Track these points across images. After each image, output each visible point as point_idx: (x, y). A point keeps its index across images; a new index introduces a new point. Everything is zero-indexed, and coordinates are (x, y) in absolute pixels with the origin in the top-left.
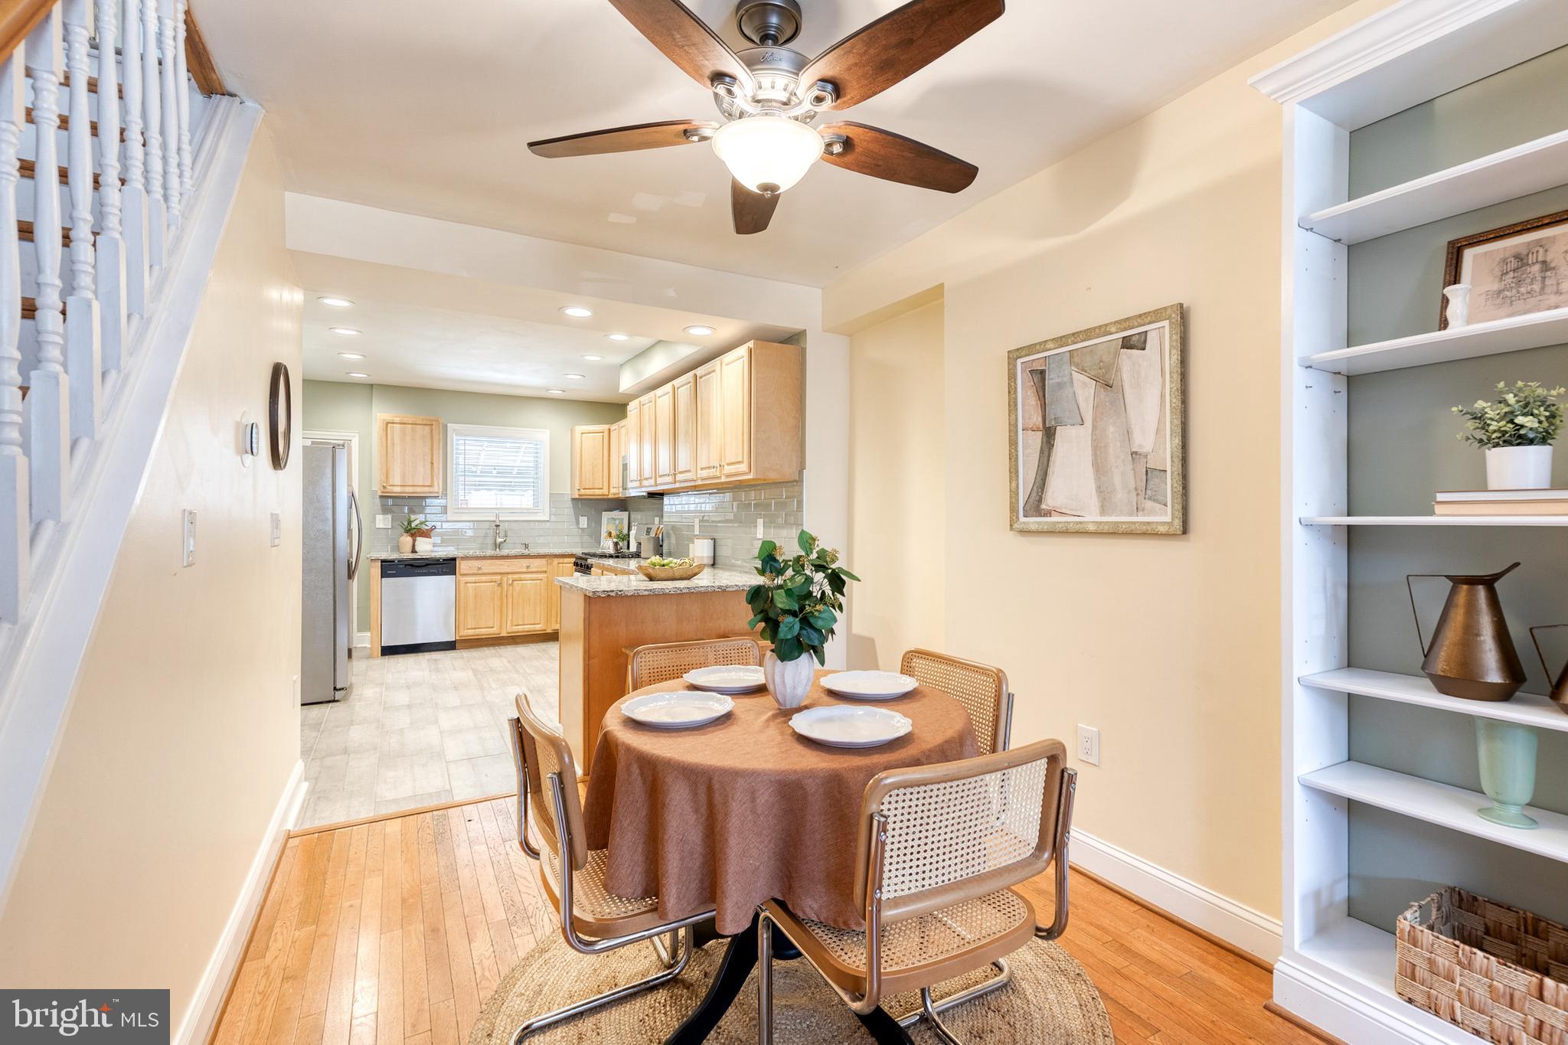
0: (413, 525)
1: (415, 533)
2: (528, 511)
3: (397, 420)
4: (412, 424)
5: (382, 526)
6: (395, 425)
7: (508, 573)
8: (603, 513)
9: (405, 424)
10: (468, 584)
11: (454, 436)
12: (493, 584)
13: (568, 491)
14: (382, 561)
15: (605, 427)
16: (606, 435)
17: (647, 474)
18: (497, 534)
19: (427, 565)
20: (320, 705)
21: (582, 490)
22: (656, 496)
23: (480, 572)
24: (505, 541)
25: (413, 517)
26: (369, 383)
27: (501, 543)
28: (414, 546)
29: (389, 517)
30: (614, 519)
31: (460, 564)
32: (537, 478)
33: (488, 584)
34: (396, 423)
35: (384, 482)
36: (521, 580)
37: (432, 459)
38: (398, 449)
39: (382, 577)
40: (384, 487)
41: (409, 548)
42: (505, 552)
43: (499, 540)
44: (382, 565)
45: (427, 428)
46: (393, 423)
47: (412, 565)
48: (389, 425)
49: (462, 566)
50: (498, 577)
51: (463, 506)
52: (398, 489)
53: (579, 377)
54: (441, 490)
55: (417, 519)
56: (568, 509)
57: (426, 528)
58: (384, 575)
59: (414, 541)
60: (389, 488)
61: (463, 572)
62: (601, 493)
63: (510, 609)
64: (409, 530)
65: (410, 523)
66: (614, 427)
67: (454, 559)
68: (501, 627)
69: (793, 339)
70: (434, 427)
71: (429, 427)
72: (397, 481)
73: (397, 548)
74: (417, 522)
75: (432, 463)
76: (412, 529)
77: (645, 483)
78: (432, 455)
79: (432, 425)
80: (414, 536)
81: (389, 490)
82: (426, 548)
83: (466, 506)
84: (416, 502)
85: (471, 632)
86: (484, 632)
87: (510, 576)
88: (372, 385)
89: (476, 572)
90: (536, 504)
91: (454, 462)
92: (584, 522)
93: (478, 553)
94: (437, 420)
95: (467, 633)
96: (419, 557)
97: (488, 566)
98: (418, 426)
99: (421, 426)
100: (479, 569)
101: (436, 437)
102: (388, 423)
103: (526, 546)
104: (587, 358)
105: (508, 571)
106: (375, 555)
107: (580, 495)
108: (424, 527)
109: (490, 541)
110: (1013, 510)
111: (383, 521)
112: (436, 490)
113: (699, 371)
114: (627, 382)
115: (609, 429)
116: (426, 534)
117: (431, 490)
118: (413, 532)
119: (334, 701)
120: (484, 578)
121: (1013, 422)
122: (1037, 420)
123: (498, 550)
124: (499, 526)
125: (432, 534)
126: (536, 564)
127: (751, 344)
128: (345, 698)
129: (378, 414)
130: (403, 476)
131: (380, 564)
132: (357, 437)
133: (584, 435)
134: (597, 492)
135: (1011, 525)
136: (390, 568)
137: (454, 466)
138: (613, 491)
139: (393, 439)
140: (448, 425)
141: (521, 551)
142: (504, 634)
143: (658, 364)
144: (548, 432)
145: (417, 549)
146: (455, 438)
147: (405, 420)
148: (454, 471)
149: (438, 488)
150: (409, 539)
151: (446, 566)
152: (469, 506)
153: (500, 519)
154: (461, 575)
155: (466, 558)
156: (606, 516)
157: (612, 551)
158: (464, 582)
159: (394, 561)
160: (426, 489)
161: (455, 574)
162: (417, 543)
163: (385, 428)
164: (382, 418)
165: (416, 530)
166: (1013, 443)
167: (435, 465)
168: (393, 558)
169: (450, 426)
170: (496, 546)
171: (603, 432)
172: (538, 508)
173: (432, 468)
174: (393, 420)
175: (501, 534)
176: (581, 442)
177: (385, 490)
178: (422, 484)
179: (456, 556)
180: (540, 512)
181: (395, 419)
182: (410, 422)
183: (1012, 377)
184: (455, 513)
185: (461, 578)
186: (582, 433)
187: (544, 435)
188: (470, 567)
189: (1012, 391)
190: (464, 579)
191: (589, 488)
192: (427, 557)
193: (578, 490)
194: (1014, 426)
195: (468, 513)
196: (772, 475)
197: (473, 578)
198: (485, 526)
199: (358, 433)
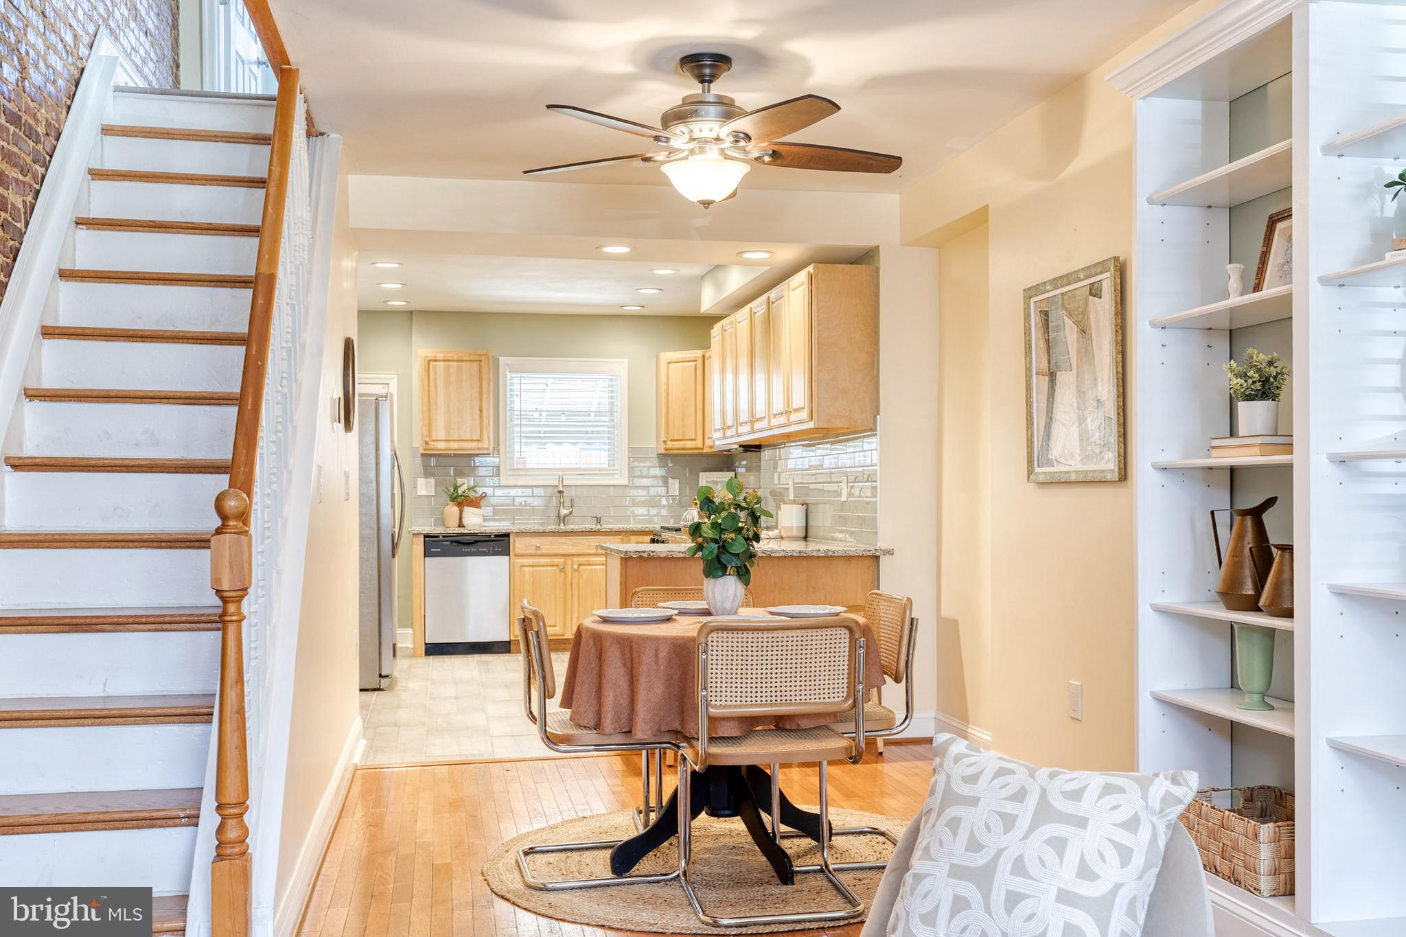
0: (460, 492)
1: (463, 501)
2: (600, 472)
3: (440, 356)
4: (458, 361)
5: (424, 493)
6: (438, 363)
7: (573, 555)
8: (701, 474)
9: (448, 361)
10: (525, 568)
11: (508, 373)
12: (555, 568)
13: (653, 445)
14: (426, 536)
15: (698, 354)
16: (699, 364)
17: (729, 423)
18: (561, 504)
19: (476, 542)
20: (366, 692)
21: (669, 443)
22: (752, 448)
23: (539, 552)
24: (571, 513)
25: (460, 481)
26: (407, 310)
27: (565, 516)
28: (461, 518)
29: (432, 480)
30: (715, 483)
31: (514, 541)
32: (613, 427)
33: (549, 568)
34: (440, 361)
35: (426, 437)
36: (589, 565)
37: (481, 405)
38: (441, 392)
39: (425, 556)
40: (427, 443)
41: (455, 520)
42: (569, 528)
43: (564, 512)
44: (424, 540)
45: (475, 366)
46: (436, 361)
47: (458, 542)
48: (432, 363)
49: (517, 544)
50: (561, 560)
51: (519, 466)
52: (441, 445)
53: (657, 291)
54: (492, 446)
55: (464, 484)
56: (654, 468)
57: (477, 495)
58: (427, 553)
59: (461, 512)
60: (432, 444)
61: (518, 551)
62: (693, 446)
63: (576, 599)
64: (456, 498)
65: (456, 488)
66: (701, 353)
67: (507, 535)
68: (564, 626)
69: (865, 258)
70: (483, 363)
71: (477, 363)
72: (441, 436)
73: (442, 521)
74: (465, 487)
75: (481, 411)
76: (459, 496)
77: (729, 433)
78: (481, 400)
79: (481, 361)
80: (460, 505)
81: (432, 447)
82: (475, 521)
83: (522, 466)
84: (462, 461)
87: (575, 559)
88: (411, 312)
89: (533, 552)
90: (611, 462)
91: (508, 408)
92: (674, 486)
93: (541, 529)
94: (487, 355)
96: (467, 532)
97: (547, 545)
98: (464, 363)
99: (468, 363)
100: (538, 548)
101: (485, 376)
102: (429, 361)
103: (598, 520)
104: (656, 272)
105: (573, 552)
106: (417, 529)
107: (666, 449)
108: (471, 494)
109: (553, 513)
110: (1029, 460)
111: (425, 487)
112: (486, 446)
113: (773, 294)
114: (708, 301)
115: (704, 356)
116: (475, 503)
117: (480, 445)
118: (460, 500)
119: (379, 689)
120: (543, 561)
121: (1028, 366)
122: (1044, 365)
123: (562, 524)
124: (562, 492)
125: (483, 503)
127: (810, 269)
128: (391, 688)
129: (420, 350)
130: (448, 428)
131: (423, 539)
132: (396, 378)
133: (670, 365)
134: (689, 444)
135: (1028, 477)
136: (436, 545)
137: (508, 413)
138: (710, 442)
139: (435, 379)
140: (500, 358)
141: (591, 525)
142: (569, 635)
143: (736, 281)
144: (625, 361)
145: (465, 522)
146: (509, 375)
147: (449, 356)
148: (508, 420)
149: (487, 443)
150: (455, 510)
151: (498, 543)
152: (527, 467)
153: (565, 483)
154: (515, 556)
155: (521, 534)
156: (703, 477)
158: (519, 565)
159: (438, 537)
160: (474, 445)
161: (509, 555)
162: (464, 514)
163: (427, 368)
164: (424, 355)
165: (463, 497)
166: (1029, 389)
167: (484, 412)
168: (437, 532)
169: (503, 360)
170: (561, 519)
171: (696, 361)
172: (616, 468)
173: (481, 417)
174: (436, 357)
175: (567, 503)
176: (668, 375)
177: (428, 447)
178: (470, 439)
179: (510, 531)
180: (617, 474)
181: (438, 355)
182: (455, 359)
183: (1027, 317)
184: (510, 475)
185: (516, 560)
186: (669, 363)
187: (621, 367)
188: (526, 546)
189: (1027, 332)
190: (519, 561)
191: (678, 438)
192: (476, 532)
193: (665, 442)
194: (1028, 370)
195: (526, 475)
196: (839, 423)
197: (531, 560)
198: (550, 491)
199: (397, 374)
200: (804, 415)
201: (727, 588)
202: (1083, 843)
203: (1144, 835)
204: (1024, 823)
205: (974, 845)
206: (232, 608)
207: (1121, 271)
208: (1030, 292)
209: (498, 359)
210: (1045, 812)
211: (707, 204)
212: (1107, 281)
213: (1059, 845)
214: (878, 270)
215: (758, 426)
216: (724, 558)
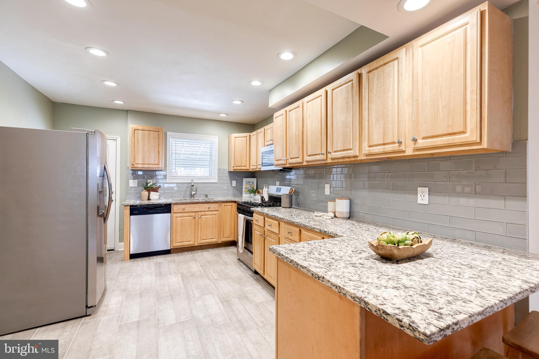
0: (149, 185)
1: (150, 189)
2: (207, 178)
3: (140, 128)
4: (148, 131)
5: (132, 186)
6: (139, 131)
7: (198, 212)
8: (243, 179)
9: (144, 130)
10: (178, 218)
11: (170, 139)
12: (191, 217)
13: (227, 168)
14: (131, 206)
15: (247, 134)
16: (248, 138)
18: (192, 190)
19: (156, 208)
20: (75, 320)
21: (235, 167)
22: (287, 170)
23: (184, 211)
24: (196, 193)
25: (149, 181)
26: (126, 109)
27: (194, 194)
28: (149, 196)
29: (136, 181)
30: (250, 182)
31: (173, 207)
32: (211, 161)
33: (188, 217)
34: (140, 130)
35: (133, 162)
36: (205, 215)
37: (159, 150)
38: (140, 144)
39: (130, 215)
40: (133, 165)
41: (146, 197)
42: (196, 200)
43: (193, 193)
44: (130, 208)
47: (147, 208)
48: (136, 131)
49: (175, 208)
50: (194, 214)
51: (174, 175)
52: (141, 166)
53: (240, 102)
54: (163, 167)
55: (151, 182)
56: (226, 176)
57: (156, 187)
58: (132, 213)
59: (149, 194)
60: (136, 165)
61: (175, 211)
62: (245, 169)
63: (199, 230)
64: (147, 188)
65: (147, 184)
66: (252, 134)
67: (170, 205)
68: (195, 241)
70: (160, 133)
71: (157, 132)
72: (140, 161)
73: (140, 198)
74: (151, 184)
75: (159, 152)
76: (148, 187)
78: (159, 148)
79: (159, 131)
80: (149, 191)
81: (136, 167)
82: (155, 198)
83: (176, 175)
84: (150, 173)
85: (179, 244)
86: (186, 244)
87: (199, 213)
88: (128, 110)
89: (181, 211)
90: (210, 175)
91: (170, 152)
92: (234, 183)
94: (162, 130)
95: (177, 244)
96: (151, 203)
97: (188, 208)
98: (151, 132)
99: (153, 132)
100: (184, 209)
101: (161, 138)
102: (135, 130)
103: (207, 197)
105: (199, 210)
106: (127, 203)
107: (234, 170)
108: (154, 186)
109: (188, 193)
111: (133, 183)
112: (161, 167)
114: (275, 99)
115: (250, 136)
116: (156, 190)
117: (158, 166)
118: (149, 189)
119: (86, 316)
120: (186, 214)
123: (192, 198)
124: (193, 186)
125: (159, 190)
126: (213, 206)
128: (95, 312)
129: (130, 125)
130: (143, 159)
131: (129, 207)
132: (120, 138)
134: (243, 168)
136: (135, 210)
137: (170, 154)
138: (252, 167)
139: (138, 138)
141: (205, 199)
142: (196, 244)
144: (217, 137)
145: (151, 198)
146: (171, 139)
147: (144, 128)
148: (170, 157)
149: (161, 166)
150: (147, 193)
151: (166, 208)
152: (178, 175)
153: (194, 182)
154: (174, 213)
155: (175, 204)
156: (245, 180)
158: (175, 217)
159: (137, 206)
160: (156, 166)
161: (171, 213)
162: (151, 195)
163: (134, 133)
164: (132, 127)
165: (150, 188)
167: (160, 153)
168: (137, 204)
169: (169, 133)
170: (192, 196)
171: (247, 137)
172: (212, 176)
173: (159, 154)
174: (138, 128)
175: (194, 190)
176: (235, 142)
177: (134, 167)
178: (153, 163)
179: (171, 203)
180: (213, 178)
181: (139, 128)
182: (147, 130)
184: (170, 179)
185: (174, 215)
186: (235, 138)
187: (215, 139)
188: (179, 209)
190: (175, 215)
191: (239, 166)
192: (155, 203)
193: (234, 167)
195: (178, 179)
197: (180, 215)
198: (186, 185)
199: (120, 136)
209: (167, 133)
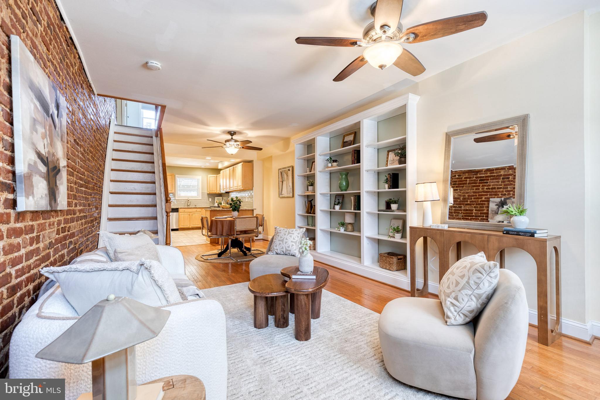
2: (195, 197)
10: (181, 215)
11: (177, 178)
13: (206, 192)
15: (216, 175)
16: (216, 177)
17: (225, 188)
19: (174, 210)
21: (210, 192)
22: (228, 193)
30: (218, 199)
32: (198, 188)
33: (187, 215)
36: (194, 214)
42: (190, 207)
43: (189, 204)
49: (180, 210)
50: (189, 213)
51: (179, 196)
53: (209, 164)
56: (206, 196)
57: (171, 201)
63: (192, 220)
66: (218, 175)
67: (178, 208)
69: (251, 162)
71: (171, 176)
77: (224, 190)
78: (172, 183)
82: (172, 206)
85: (182, 226)
86: (185, 226)
87: (192, 213)
89: (183, 212)
90: (198, 195)
91: (176, 184)
92: (210, 200)
93: (184, 207)
94: (173, 174)
95: (181, 227)
97: (186, 210)
98: (169, 176)
101: (173, 178)
103: (196, 206)
105: (191, 211)
109: (186, 204)
110: (279, 194)
112: (173, 191)
113: (234, 166)
114: (220, 167)
116: (171, 203)
120: (185, 213)
122: (281, 180)
124: (189, 200)
126: (198, 210)
127: (242, 163)
133: (210, 177)
134: (214, 192)
138: (218, 192)
140: (176, 175)
141: (194, 207)
142: (190, 227)
143: (226, 164)
151: (177, 210)
152: (181, 196)
155: (180, 208)
156: (216, 198)
157: (217, 206)
160: (171, 191)
161: (178, 212)
166: (279, 184)
167: (173, 185)
170: (188, 205)
175: (189, 202)
176: (209, 179)
180: (199, 197)
183: (279, 173)
184: (177, 197)
187: (200, 178)
188: (182, 210)
189: (279, 175)
190: (180, 213)
191: (212, 191)
192: (172, 208)
194: (279, 181)
196: (247, 188)
198: (185, 201)
200: (241, 187)
201: (236, 214)
202: (293, 236)
203: (300, 235)
204: (287, 235)
205: (281, 237)
206: (168, 214)
207: (293, 167)
208: (279, 169)
210: (289, 233)
211: (232, 154)
212: (291, 169)
213: (291, 236)
214: (253, 164)
215: (231, 189)
216: (236, 208)
